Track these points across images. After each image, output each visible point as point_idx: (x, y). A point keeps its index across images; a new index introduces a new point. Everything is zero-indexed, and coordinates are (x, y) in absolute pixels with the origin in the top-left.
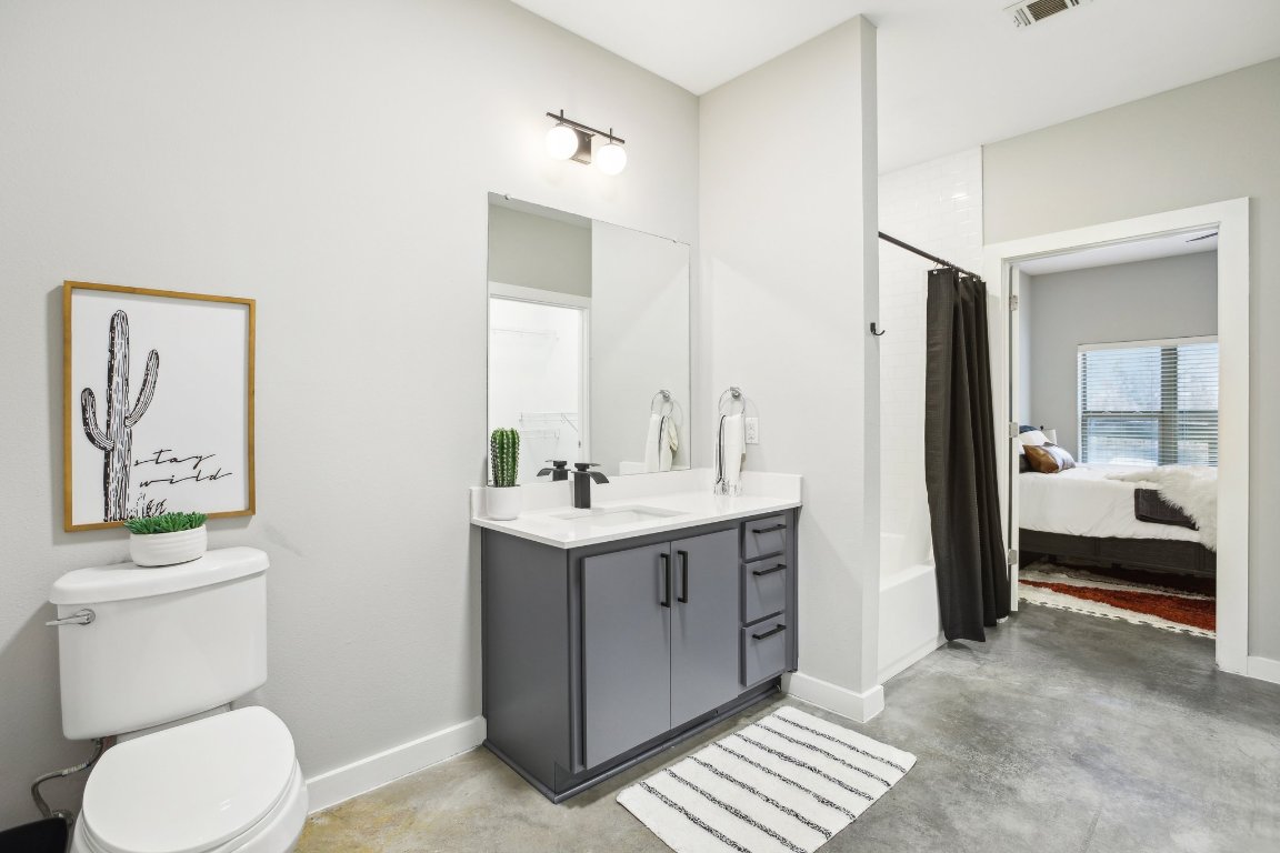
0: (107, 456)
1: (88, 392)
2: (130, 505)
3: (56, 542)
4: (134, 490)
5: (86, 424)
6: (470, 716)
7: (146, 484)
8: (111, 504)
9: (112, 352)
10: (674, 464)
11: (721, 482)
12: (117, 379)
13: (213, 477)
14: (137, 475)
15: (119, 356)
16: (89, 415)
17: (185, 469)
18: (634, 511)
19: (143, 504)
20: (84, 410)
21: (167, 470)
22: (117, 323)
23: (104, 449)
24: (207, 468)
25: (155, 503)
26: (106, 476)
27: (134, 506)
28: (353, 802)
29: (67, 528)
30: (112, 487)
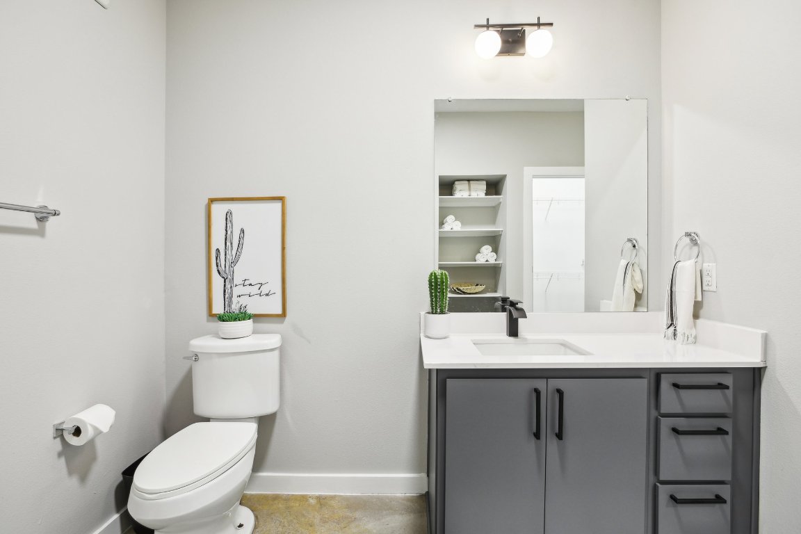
0: (225, 282)
1: (218, 250)
2: (233, 306)
3: (208, 321)
4: (235, 299)
5: (217, 266)
6: (418, 471)
7: (240, 296)
8: (226, 305)
9: (226, 230)
10: (636, 305)
11: (672, 328)
12: (228, 244)
13: (267, 295)
14: (236, 291)
15: (229, 232)
16: (218, 261)
17: (254, 290)
18: (562, 344)
19: (238, 306)
20: (217, 259)
21: (248, 290)
22: (228, 216)
23: (223, 278)
24: (265, 290)
25: (243, 306)
26: (225, 291)
27: (235, 307)
28: (333, 497)
29: (211, 315)
30: (227, 296)
